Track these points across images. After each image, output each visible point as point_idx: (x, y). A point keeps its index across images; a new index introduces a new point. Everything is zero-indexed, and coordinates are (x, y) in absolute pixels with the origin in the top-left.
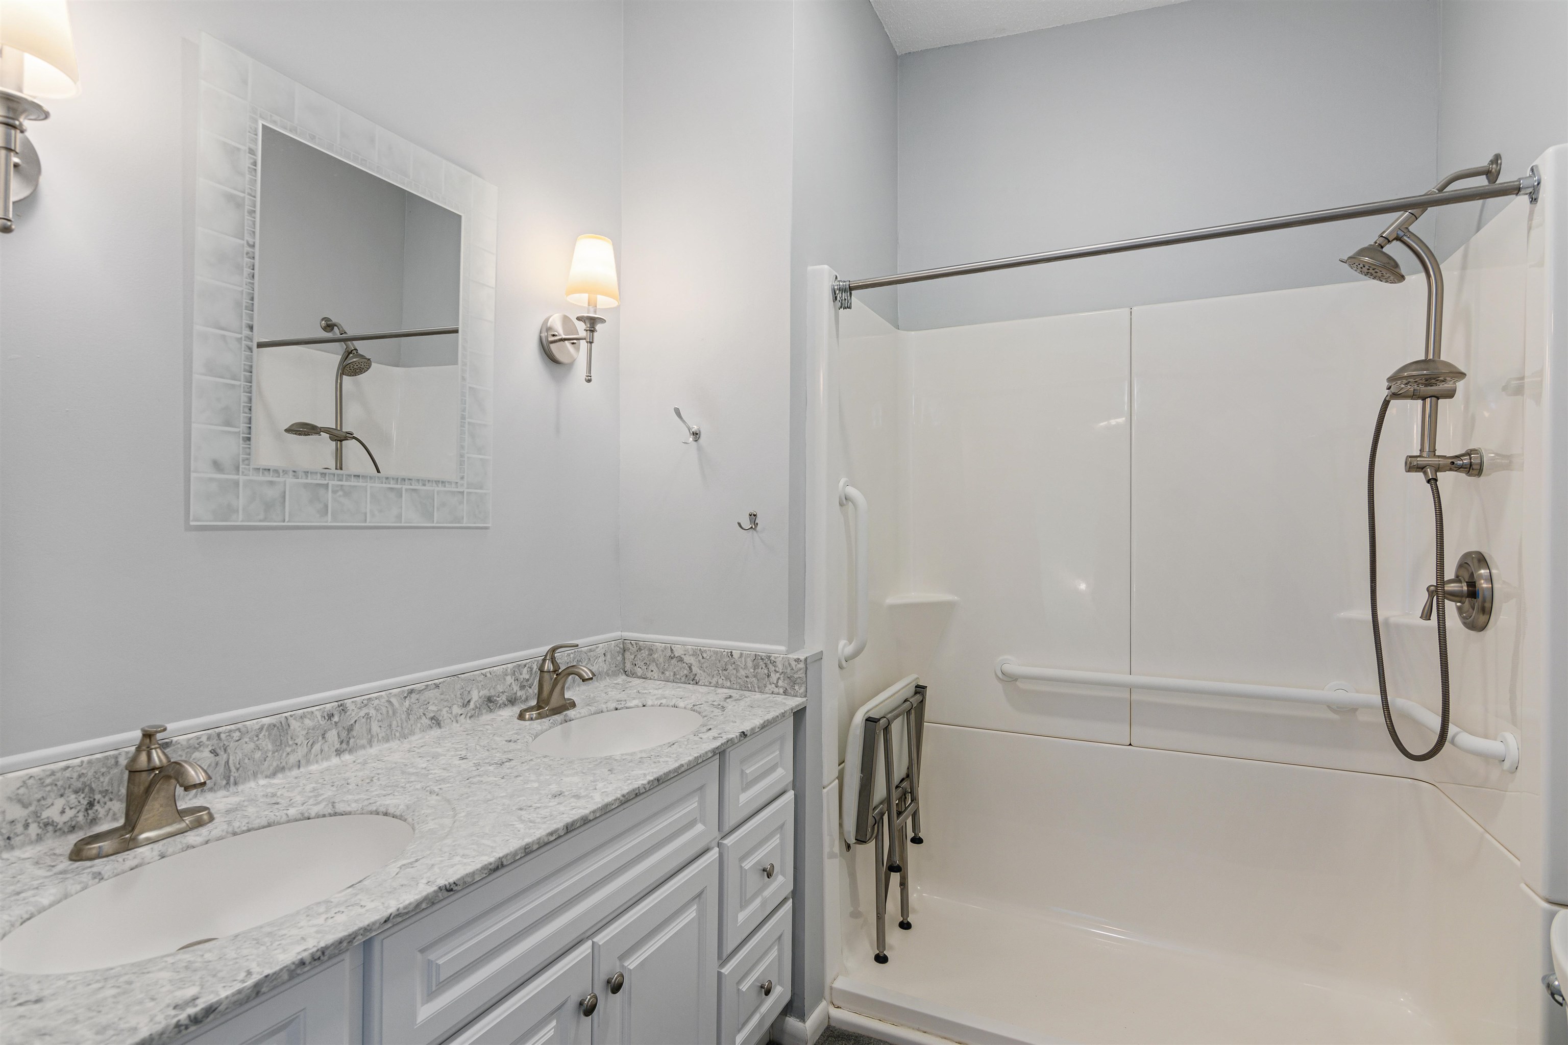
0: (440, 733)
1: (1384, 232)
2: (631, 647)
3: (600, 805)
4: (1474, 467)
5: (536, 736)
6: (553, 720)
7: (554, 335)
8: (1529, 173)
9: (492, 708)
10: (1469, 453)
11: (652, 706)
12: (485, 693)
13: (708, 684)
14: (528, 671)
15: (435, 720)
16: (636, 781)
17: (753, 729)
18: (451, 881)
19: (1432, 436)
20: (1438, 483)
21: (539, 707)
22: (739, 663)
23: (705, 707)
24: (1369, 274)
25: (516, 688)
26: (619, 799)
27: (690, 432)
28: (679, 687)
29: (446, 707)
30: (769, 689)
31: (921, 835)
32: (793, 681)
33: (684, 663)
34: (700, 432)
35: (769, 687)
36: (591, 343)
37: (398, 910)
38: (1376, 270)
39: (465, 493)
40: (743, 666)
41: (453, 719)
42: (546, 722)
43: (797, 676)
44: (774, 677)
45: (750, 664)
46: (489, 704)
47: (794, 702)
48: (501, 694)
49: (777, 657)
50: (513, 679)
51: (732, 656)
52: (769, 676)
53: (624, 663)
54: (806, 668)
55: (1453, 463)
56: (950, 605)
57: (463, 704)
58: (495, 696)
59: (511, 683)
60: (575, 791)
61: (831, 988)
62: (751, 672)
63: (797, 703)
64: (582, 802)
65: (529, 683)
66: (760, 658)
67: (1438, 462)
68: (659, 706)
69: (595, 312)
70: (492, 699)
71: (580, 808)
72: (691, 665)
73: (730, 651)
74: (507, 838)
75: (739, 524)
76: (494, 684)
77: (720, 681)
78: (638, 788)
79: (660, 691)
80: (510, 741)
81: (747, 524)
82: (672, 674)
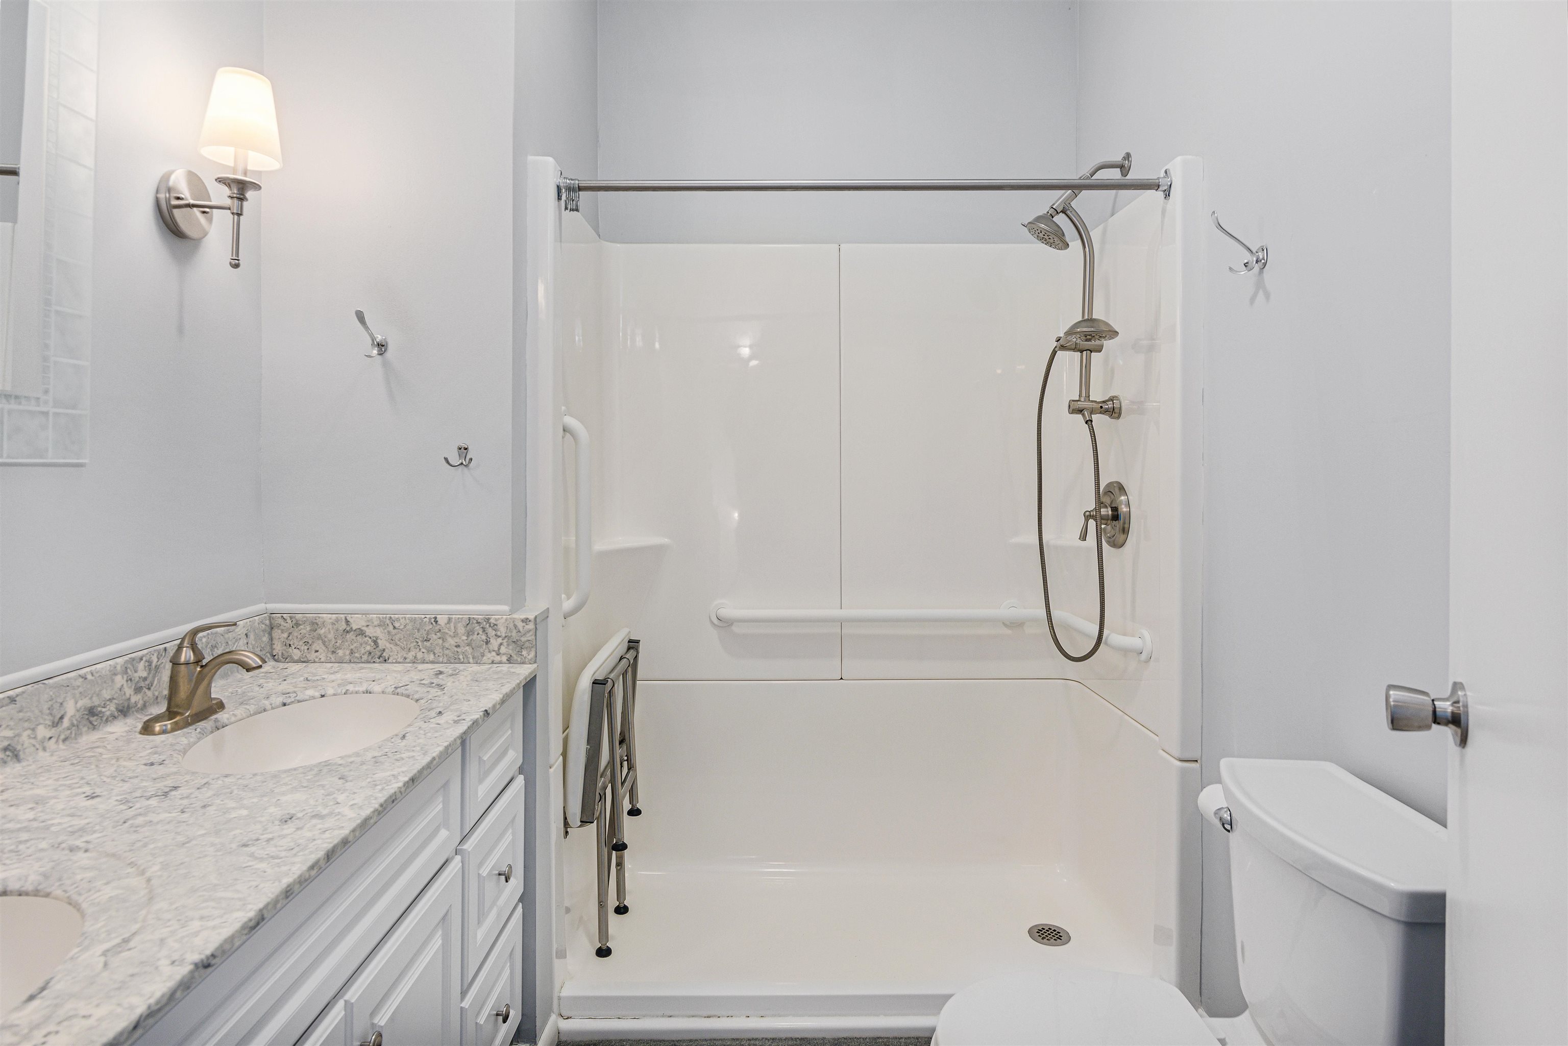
0: (20, 768)
1: (1054, 204)
2: (283, 623)
3: (359, 821)
4: (1116, 410)
5: (185, 752)
6: (201, 729)
7: (178, 198)
8: (1162, 174)
9: (95, 723)
10: (1111, 399)
11: (335, 695)
12: (84, 702)
13: (401, 660)
14: (145, 667)
15: (10, 750)
16: (388, 785)
17: (494, 706)
18: (208, 952)
19: (1088, 385)
20: (1093, 423)
21: (171, 713)
22: (446, 631)
23: (412, 688)
24: (1044, 239)
25: (129, 691)
26: (377, 810)
27: (374, 342)
28: (362, 668)
29: (26, 730)
30: (488, 659)
31: (639, 806)
32: (519, 646)
33: (365, 636)
34: (387, 344)
35: (489, 655)
36: (239, 215)
37: (149, 1007)
38: (1050, 237)
39: (51, 414)
40: (452, 634)
41: (38, 746)
42: (191, 732)
43: (526, 639)
44: (495, 643)
45: (461, 630)
46: (92, 719)
47: (524, 671)
48: (108, 703)
49: (499, 618)
50: (125, 679)
51: (436, 622)
52: (487, 643)
53: (272, 644)
54: (536, 628)
55: (1101, 407)
56: (659, 550)
57: (53, 723)
58: (99, 706)
59: (122, 685)
60: (310, 810)
61: (559, 998)
62: (463, 640)
63: (530, 671)
64: (330, 822)
65: (147, 682)
66: (475, 622)
67: (1092, 406)
68: (345, 694)
69: (245, 174)
70: (95, 710)
71: (335, 829)
72: (377, 638)
73: (434, 616)
74: (254, 884)
75: (446, 460)
76: (98, 689)
77: (420, 655)
78: (395, 792)
79: (339, 676)
80: (152, 764)
81: (455, 460)
82: (348, 652)
